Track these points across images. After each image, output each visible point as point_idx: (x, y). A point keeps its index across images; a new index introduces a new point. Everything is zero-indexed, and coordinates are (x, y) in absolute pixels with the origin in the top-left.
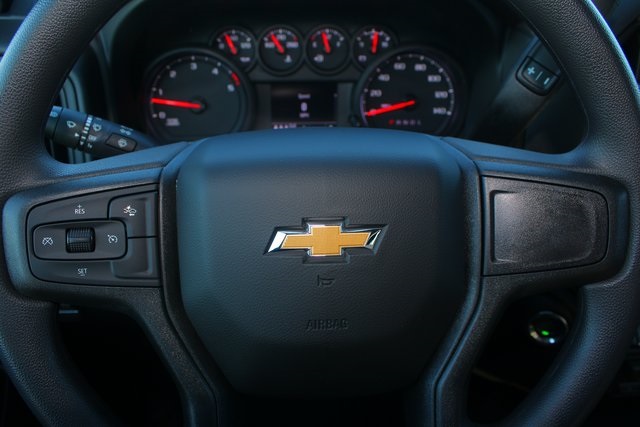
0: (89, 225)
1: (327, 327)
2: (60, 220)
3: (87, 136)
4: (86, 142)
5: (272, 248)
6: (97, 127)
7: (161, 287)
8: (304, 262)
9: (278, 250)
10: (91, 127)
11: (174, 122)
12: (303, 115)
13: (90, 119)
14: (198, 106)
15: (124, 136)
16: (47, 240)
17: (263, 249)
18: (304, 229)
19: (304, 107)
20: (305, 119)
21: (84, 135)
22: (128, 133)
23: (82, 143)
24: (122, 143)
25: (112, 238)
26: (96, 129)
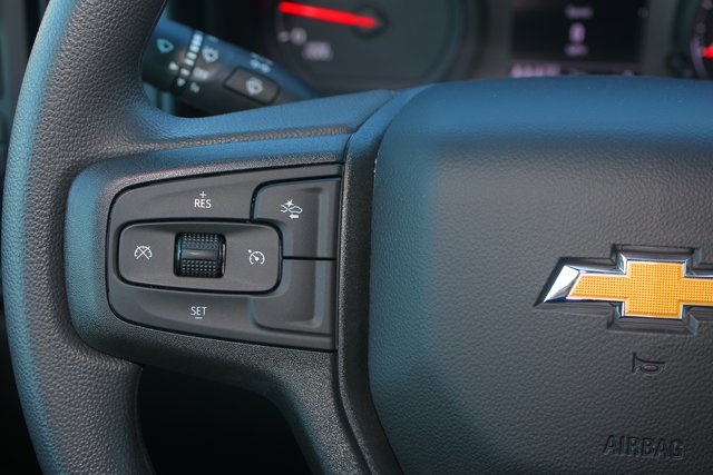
0: (216, 229)
1: (643, 452)
2: (168, 216)
3: (191, 69)
4: (188, 81)
5: (549, 296)
6: (210, 54)
7: (334, 351)
8: (609, 325)
9: (561, 300)
10: (199, 54)
11: (319, 51)
12: (574, 50)
13: (197, 39)
14: (368, 21)
15: (258, 74)
16: (143, 251)
17: (535, 296)
18: (614, 265)
19: (577, 33)
20: (577, 59)
21: (186, 66)
22: (265, 69)
23: (181, 82)
24: (254, 87)
25: (255, 256)
26: (208, 58)
